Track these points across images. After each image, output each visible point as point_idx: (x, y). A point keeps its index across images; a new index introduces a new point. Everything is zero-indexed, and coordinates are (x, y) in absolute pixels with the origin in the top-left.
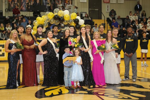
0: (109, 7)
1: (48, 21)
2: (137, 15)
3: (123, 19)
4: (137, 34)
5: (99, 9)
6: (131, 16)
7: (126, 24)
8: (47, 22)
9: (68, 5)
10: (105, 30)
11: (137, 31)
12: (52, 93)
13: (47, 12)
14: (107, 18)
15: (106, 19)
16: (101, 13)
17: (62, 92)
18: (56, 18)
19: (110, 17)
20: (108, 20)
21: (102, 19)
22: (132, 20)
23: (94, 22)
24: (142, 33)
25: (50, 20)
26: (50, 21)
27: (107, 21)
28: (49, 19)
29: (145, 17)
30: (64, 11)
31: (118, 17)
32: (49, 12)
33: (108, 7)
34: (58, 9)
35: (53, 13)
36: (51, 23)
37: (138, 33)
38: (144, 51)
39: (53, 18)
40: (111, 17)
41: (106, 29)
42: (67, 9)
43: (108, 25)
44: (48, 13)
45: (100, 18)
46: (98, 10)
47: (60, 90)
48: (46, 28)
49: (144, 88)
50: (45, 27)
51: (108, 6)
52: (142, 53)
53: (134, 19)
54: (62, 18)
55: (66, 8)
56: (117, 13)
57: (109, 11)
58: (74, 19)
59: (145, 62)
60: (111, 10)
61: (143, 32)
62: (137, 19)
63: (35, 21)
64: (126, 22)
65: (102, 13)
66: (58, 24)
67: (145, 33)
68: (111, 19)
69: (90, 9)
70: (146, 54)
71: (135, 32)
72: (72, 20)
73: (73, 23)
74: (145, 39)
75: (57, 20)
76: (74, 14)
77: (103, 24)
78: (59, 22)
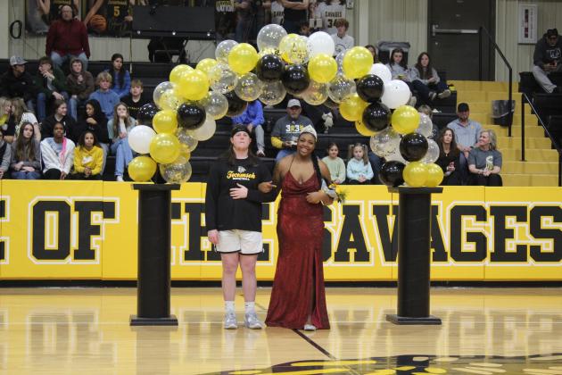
0: (533, 18)
1: (230, 89)
5: (480, 29)
8: (225, 91)
9: (323, 6)
10: (510, 135)
13: (225, 42)
14: (522, 75)
15: (516, 79)
16: (493, 46)
18: (270, 70)
19: (536, 70)
20: (528, 84)
21: (493, 80)
23: (454, 94)
25: (240, 82)
26: (240, 85)
27: (520, 91)
28: (234, 76)
30: (308, 35)
32: (234, 43)
33: (527, 17)
34: (279, 27)
35: (255, 46)
36: (243, 97)
39: (251, 72)
40: (541, 67)
41: (516, 127)
42: (319, 25)
43: (528, 107)
44: (231, 46)
45: (486, 73)
46: (475, 32)
48: (217, 122)
50: (211, 113)
51: (527, 11)
54: (301, 72)
55: (315, 23)
57: (533, 39)
58: (356, 80)
60: (545, 35)
63: (166, 83)
65: (496, 46)
66: (276, 102)
68: (543, 79)
69: (434, 27)
72: (348, 82)
73: (356, 100)
75: (276, 83)
76: (360, 52)
77: (502, 102)
78: (281, 90)
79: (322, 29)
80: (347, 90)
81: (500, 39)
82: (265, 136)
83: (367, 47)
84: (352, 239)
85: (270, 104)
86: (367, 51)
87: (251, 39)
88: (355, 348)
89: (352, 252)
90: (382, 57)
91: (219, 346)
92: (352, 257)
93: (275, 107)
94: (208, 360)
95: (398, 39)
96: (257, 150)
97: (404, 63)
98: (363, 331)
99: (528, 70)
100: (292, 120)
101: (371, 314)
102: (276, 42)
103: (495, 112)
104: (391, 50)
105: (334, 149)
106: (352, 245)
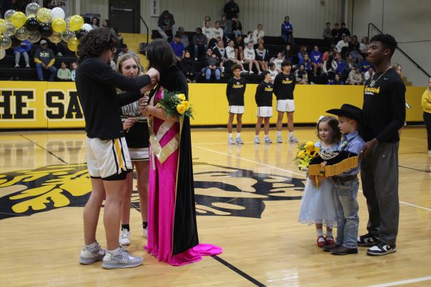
0: (158, 4)
1: (12, 34)
2: (221, 27)
3: (190, 35)
4: (220, 71)
5: (133, 9)
6: (208, 27)
7: (196, 46)
8: (10, 35)
11: (222, 64)
12: (30, 207)
14: (153, 31)
15: (150, 33)
16: (139, 17)
17: (53, 203)
18: (32, 26)
19: (159, 29)
20: (155, 35)
21: (140, 33)
22: (209, 37)
23: (122, 40)
24: (232, 68)
25: (17, 31)
26: (17, 33)
27: (152, 38)
28: (14, 28)
29: (240, 32)
31: (179, 28)
32: (14, 11)
33: (155, 4)
34: (36, 4)
35: (25, 13)
36: (19, 38)
37: (223, 68)
38: (236, 109)
39: (24, 26)
40: (162, 28)
42: (56, 4)
44: (12, 13)
45: (136, 30)
46: (131, 10)
47: (49, 198)
48: (6, 51)
49: (240, 191)
50: (4, 46)
51: (155, 1)
52: (232, 115)
53: (215, 37)
54: (48, 27)
56: (176, 19)
57: (158, 14)
58: (76, 32)
59: (238, 135)
60: (163, 13)
61: (234, 66)
62: (222, 37)
64: (197, 42)
65: (141, 17)
66: (36, 42)
67: (238, 70)
68: (163, 33)
69: (112, 8)
70: (239, 116)
71: (218, 65)
72: (72, 32)
73: (75, 41)
74: (238, 83)
75: (35, 32)
76: (77, 18)
77: (143, 44)
78: (38, 36)
79: (58, 6)
80: (71, 36)
81: (143, 14)
82: (29, 58)
83: (81, 15)
84: (74, 108)
85: (33, 42)
86: (81, 17)
87: (23, 9)
88: (76, 158)
89: (74, 114)
90: (87, 21)
91: (10, 159)
92: (74, 116)
93: (35, 44)
94: (4, 167)
95: (95, 12)
96: (26, 65)
97: (97, 24)
98: (80, 151)
99: (156, 29)
100: (42, 50)
101: (84, 144)
102: (35, 12)
103: (141, 48)
104: (91, 17)
105: (64, 65)
106: (74, 111)
